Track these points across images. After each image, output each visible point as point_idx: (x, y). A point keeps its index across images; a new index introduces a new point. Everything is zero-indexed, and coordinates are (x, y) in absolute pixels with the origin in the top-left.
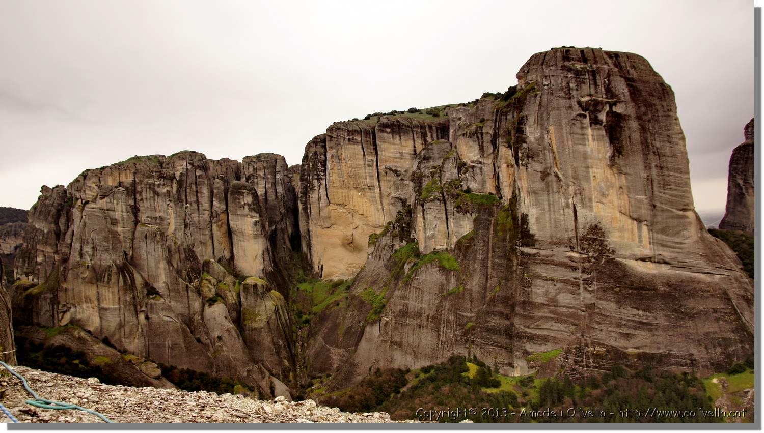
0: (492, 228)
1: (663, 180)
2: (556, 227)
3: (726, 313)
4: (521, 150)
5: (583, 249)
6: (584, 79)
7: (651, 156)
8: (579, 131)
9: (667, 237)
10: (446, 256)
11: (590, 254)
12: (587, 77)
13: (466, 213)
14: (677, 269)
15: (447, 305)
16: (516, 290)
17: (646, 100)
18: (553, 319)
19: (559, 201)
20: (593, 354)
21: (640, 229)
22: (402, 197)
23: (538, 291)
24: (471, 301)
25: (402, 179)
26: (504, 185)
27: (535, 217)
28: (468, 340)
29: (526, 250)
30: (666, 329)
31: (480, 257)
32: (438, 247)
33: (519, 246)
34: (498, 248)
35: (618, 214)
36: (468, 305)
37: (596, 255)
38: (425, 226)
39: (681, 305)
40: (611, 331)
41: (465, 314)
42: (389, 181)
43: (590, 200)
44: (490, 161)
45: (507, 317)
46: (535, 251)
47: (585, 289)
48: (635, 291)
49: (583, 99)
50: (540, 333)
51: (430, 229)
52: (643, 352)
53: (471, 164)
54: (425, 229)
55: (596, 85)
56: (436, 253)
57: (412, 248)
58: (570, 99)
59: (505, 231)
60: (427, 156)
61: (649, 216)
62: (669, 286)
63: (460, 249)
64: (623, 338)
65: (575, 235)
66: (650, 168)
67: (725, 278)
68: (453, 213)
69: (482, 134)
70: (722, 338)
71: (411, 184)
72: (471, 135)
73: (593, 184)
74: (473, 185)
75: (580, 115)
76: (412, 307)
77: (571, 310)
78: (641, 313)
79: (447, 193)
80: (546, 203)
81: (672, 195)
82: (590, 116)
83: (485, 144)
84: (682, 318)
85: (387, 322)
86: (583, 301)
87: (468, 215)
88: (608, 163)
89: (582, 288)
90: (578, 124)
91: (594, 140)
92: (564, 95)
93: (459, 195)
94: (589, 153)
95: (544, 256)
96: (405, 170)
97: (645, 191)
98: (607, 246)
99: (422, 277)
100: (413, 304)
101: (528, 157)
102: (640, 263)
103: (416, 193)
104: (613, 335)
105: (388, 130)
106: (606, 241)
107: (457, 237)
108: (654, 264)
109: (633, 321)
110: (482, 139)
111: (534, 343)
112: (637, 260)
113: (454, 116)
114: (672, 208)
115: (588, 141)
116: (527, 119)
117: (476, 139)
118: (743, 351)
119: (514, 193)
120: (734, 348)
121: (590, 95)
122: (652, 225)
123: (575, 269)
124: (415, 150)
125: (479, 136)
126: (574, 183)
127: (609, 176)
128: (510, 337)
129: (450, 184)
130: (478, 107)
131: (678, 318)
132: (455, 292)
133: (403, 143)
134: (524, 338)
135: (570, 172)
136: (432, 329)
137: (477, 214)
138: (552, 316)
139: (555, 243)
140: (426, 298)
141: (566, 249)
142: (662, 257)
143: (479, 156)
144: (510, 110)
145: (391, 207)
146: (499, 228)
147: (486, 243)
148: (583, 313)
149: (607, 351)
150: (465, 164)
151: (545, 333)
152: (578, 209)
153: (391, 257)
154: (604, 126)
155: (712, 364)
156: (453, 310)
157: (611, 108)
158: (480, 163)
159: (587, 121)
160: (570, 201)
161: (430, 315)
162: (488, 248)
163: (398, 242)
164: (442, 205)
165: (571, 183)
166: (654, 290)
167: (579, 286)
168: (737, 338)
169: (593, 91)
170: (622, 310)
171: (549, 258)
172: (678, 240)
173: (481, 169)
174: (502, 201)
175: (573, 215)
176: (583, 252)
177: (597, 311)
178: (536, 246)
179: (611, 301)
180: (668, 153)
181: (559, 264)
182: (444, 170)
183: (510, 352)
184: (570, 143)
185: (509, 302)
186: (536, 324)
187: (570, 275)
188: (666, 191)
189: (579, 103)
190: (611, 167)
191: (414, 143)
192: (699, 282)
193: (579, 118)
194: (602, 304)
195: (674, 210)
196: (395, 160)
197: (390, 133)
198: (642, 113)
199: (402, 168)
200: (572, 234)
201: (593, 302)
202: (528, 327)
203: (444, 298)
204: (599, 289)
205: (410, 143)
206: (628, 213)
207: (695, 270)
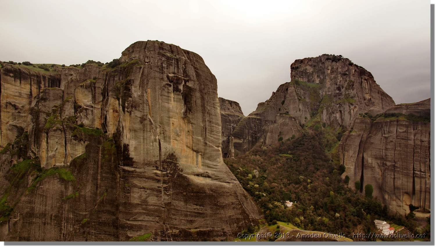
0: (100, 152)
1: (211, 129)
2: (147, 154)
3: (237, 204)
4: (128, 101)
5: (164, 168)
6: (172, 62)
7: (206, 115)
8: (166, 94)
9: (210, 162)
10: (64, 171)
11: (168, 172)
12: (173, 62)
13: (81, 140)
14: (214, 180)
15: (66, 206)
16: (119, 195)
17: (204, 81)
18: (144, 213)
19: (150, 137)
20: (172, 234)
21: (197, 157)
22: (18, 125)
23: (135, 196)
24: (86, 203)
25: (19, 112)
26: (110, 124)
27: (134, 146)
28: (85, 231)
29: (126, 168)
30: (211, 216)
31: (91, 172)
32: (57, 164)
33: (122, 165)
34: (105, 166)
35: (185, 148)
36: (83, 206)
37: (171, 172)
38: (47, 148)
39: (218, 201)
40: (181, 219)
41: (81, 213)
42: (8, 112)
43: (170, 138)
44: (99, 107)
45: (113, 214)
46: (133, 169)
47: (165, 193)
48: (195, 194)
49: (170, 75)
50: (136, 223)
51: (52, 151)
52: (200, 231)
53: (85, 107)
54: (48, 150)
55: (178, 67)
56: (56, 168)
57: (29, 164)
58: (162, 73)
59: (110, 155)
60: (44, 97)
61: (203, 149)
62: (212, 190)
63: (76, 167)
64: (188, 223)
65: (159, 159)
66: (205, 121)
67: (235, 185)
68: (71, 140)
69: (95, 88)
70: (236, 218)
71: (30, 117)
72: (87, 87)
73: (172, 128)
74: (86, 122)
75: (168, 84)
76: (38, 209)
77: (156, 207)
78: (198, 207)
79: (66, 125)
80: (142, 138)
81: (214, 138)
82: (173, 86)
83: (97, 95)
84: (219, 209)
85: (16, 222)
86: (163, 201)
87: (82, 142)
88: (182, 116)
89: (163, 193)
90: (166, 90)
91: (174, 101)
92: (159, 70)
93: (75, 128)
94: (171, 108)
95: (139, 172)
96: (21, 105)
97: (202, 134)
98: (178, 167)
99: (46, 186)
100: (39, 208)
101: (132, 107)
102: (196, 177)
103: (34, 123)
104: (183, 221)
105: (11, 75)
106: (178, 163)
107: (72, 157)
108: (203, 178)
109: (194, 212)
110: (95, 91)
111: (133, 231)
112: (195, 175)
113: (67, 72)
114: (214, 145)
115: (171, 101)
116: (133, 82)
117: (91, 90)
118: (246, 225)
119: (118, 129)
120: (241, 223)
121: (174, 73)
122: (204, 155)
123: (158, 181)
124: (31, 92)
125: (93, 88)
126: (160, 126)
127: (182, 124)
128: (117, 228)
129: (68, 119)
130: (86, 69)
131: (217, 209)
132: (72, 197)
133: (23, 86)
134: (127, 227)
135: (158, 119)
136: (55, 225)
137: (88, 142)
138: (144, 212)
139: (146, 164)
140: (49, 202)
141: (153, 168)
142: (207, 174)
143: (91, 102)
144: (117, 75)
145: (9, 132)
146: (106, 152)
147: (96, 162)
148: (163, 209)
149: (180, 232)
150: (80, 107)
151: (140, 223)
152: (162, 143)
153: (9, 170)
154: (182, 93)
155: (233, 233)
156: (72, 210)
157: (185, 83)
158: (92, 107)
159: (171, 89)
160: (157, 137)
161: (53, 215)
162: (98, 166)
163: (16, 159)
164: (63, 134)
165: (158, 126)
166: (205, 193)
167: (161, 191)
168: (242, 217)
169: (176, 71)
170: (188, 206)
171: (142, 174)
172: (215, 164)
173: (92, 111)
174: (107, 134)
175: (158, 146)
176: (163, 170)
177: (172, 207)
178: (134, 166)
179: (181, 201)
180: (213, 114)
181: (149, 178)
182: (64, 109)
183: (117, 238)
184: (160, 101)
185: (115, 203)
186: (134, 217)
187: (156, 185)
188: (212, 135)
189: (168, 77)
190: (184, 118)
191: (31, 87)
192: (224, 188)
193: (167, 86)
194: (176, 203)
195: (214, 147)
196: (15, 97)
197: (12, 77)
198: (202, 89)
199: (19, 104)
200: (158, 159)
201: (169, 201)
202: (129, 220)
203: (64, 202)
204: (173, 193)
205: (28, 86)
206: (191, 147)
207: (222, 181)
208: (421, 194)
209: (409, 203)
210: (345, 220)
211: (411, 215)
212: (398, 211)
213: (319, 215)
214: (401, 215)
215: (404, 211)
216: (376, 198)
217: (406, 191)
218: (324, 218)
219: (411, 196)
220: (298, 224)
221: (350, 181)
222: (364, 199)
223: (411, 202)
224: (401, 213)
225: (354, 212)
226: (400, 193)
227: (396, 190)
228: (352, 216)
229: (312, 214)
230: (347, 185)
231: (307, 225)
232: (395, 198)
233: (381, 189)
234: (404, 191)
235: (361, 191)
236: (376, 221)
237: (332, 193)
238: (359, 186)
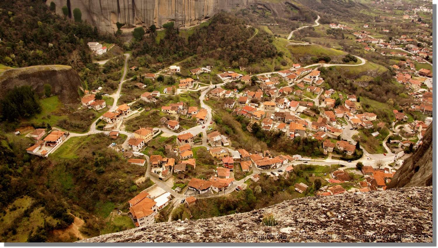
208: (125, 11)
209: (116, 22)
210: (59, 48)
211: (119, 32)
212: (107, 30)
213: (32, 49)
214: (111, 34)
215: (113, 29)
216: (86, 21)
217: (112, 10)
218: (38, 51)
219: (117, 14)
220: (10, 62)
221: (57, 8)
222: (74, 25)
223: (118, 20)
224: (111, 32)
225: (67, 39)
226: (107, 13)
227: (103, 11)
228: (66, 43)
229: (23, 49)
230: (55, 12)
231: (21, 62)
232: (103, 19)
233: (89, 12)
234: (110, 11)
235: (70, 16)
236: (90, 44)
237: (40, 23)
238: (67, 11)
